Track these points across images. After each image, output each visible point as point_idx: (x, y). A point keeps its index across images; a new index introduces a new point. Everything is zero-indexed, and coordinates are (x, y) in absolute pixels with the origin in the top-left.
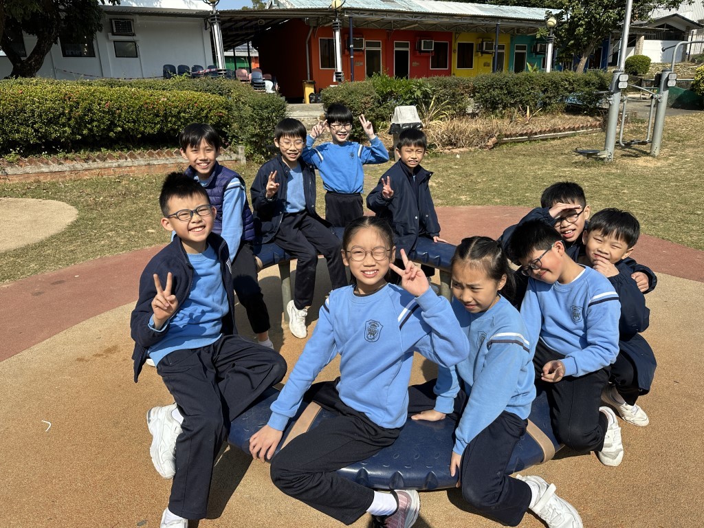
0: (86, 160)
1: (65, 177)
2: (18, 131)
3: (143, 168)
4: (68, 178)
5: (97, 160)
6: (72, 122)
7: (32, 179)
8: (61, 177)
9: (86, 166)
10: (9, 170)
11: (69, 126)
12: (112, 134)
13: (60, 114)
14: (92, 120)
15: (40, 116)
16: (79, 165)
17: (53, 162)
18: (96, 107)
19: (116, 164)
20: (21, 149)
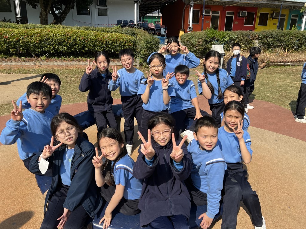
0: (73, 61)
1: (63, 67)
2: (47, 47)
4: (64, 68)
5: (77, 61)
6: (68, 45)
7: (50, 68)
8: (62, 67)
9: (72, 63)
10: (42, 63)
11: (67, 46)
12: (83, 51)
13: (64, 41)
14: (76, 44)
15: (55, 41)
16: (69, 63)
17: (59, 61)
18: (78, 39)
19: (84, 64)
20: (47, 54)
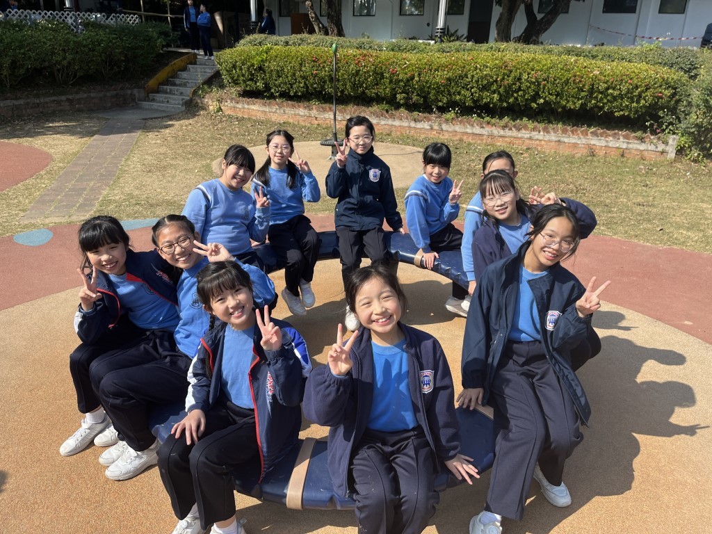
0: (504, 127)
1: (482, 140)
2: (459, 93)
3: (553, 144)
4: (484, 142)
5: (513, 129)
6: (501, 90)
7: (458, 137)
8: (479, 139)
9: (502, 132)
10: (444, 127)
11: (499, 93)
12: (534, 105)
13: (494, 81)
14: (519, 89)
15: (477, 82)
16: (496, 131)
17: (477, 125)
18: (525, 76)
19: (528, 136)
20: (459, 109)
